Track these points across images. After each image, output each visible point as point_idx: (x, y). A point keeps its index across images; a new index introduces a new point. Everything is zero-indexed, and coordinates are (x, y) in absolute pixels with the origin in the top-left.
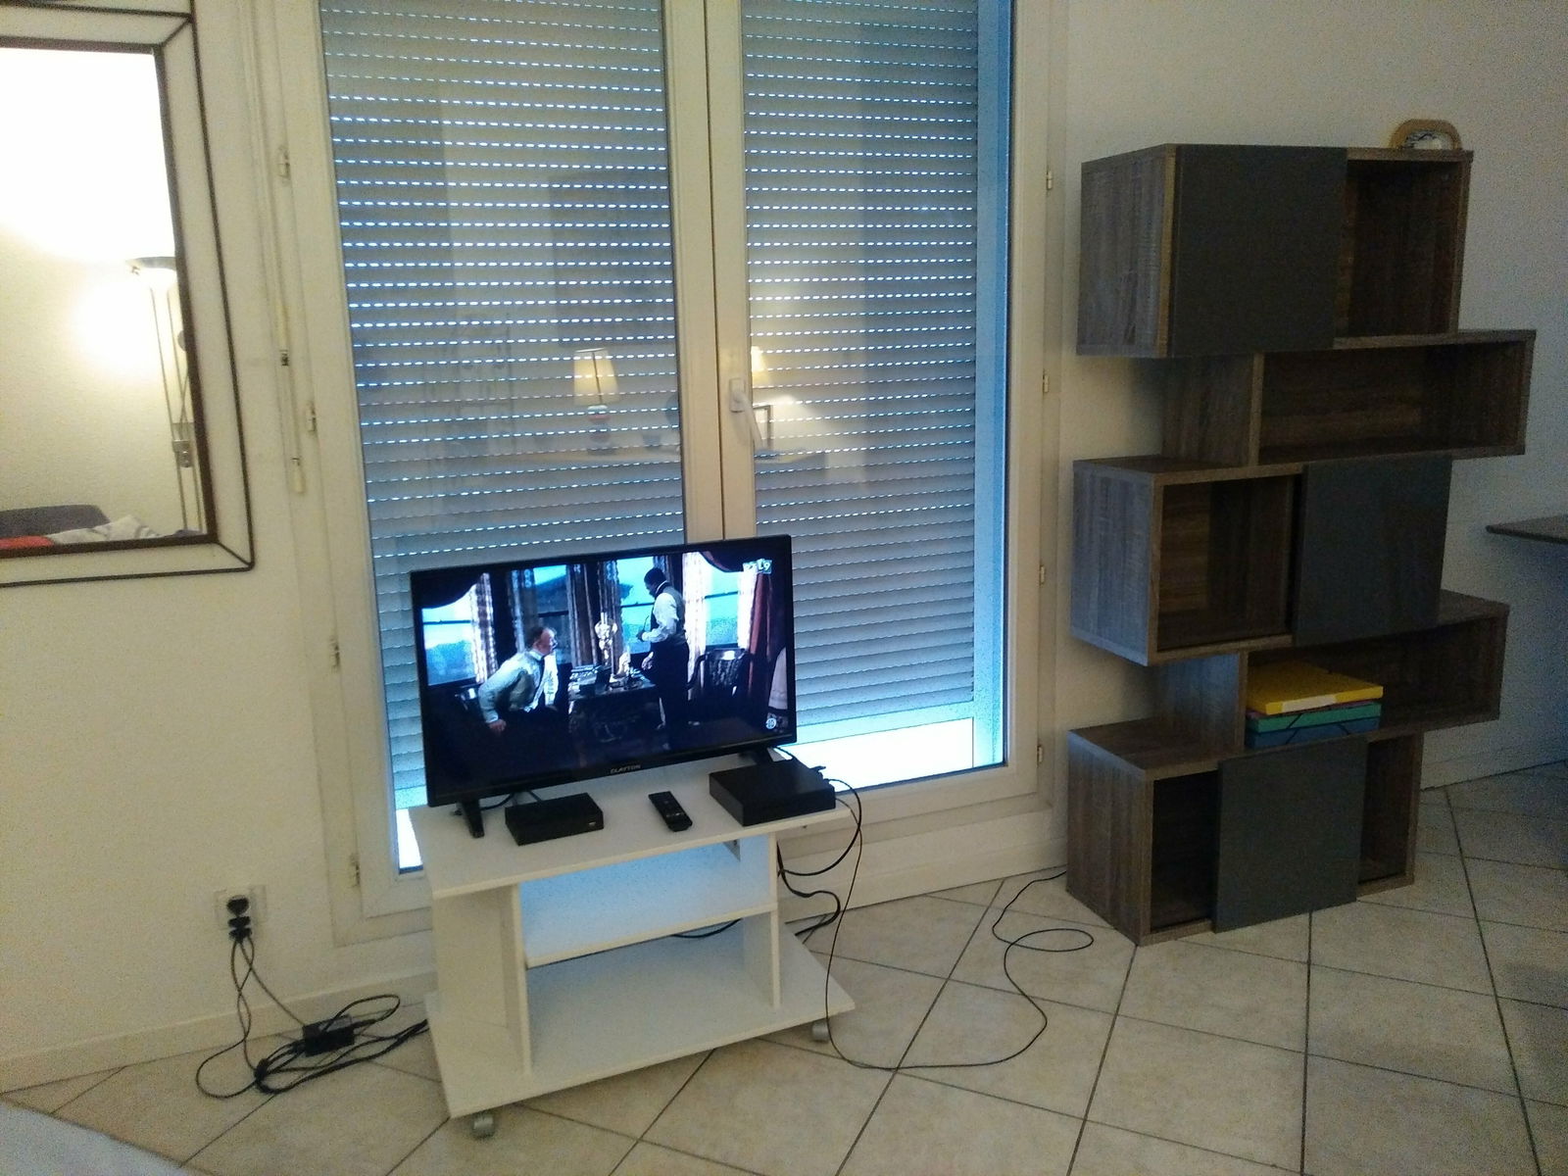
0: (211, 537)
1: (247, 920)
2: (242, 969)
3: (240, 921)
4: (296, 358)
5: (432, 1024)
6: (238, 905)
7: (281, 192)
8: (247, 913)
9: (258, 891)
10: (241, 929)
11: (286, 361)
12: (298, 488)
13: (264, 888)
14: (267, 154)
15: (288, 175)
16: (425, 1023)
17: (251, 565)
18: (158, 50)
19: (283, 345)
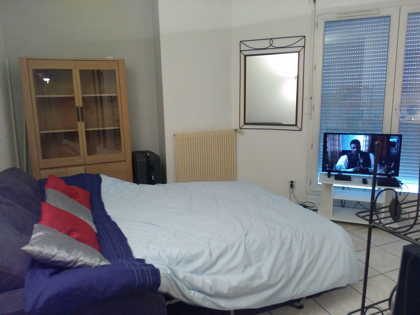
0: (296, 125)
1: (293, 185)
2: (291, 191)
3: (292, 185)
4: (313, 99)
5: (318, 210)
6: (292, 182)
7: (314, 72)
8: (293, 184)
9: (295, 181)
10: (292, 186)
11: (311, 98)
12: (310, 119)
13: (296, 181)
14: (313, 66)
15: (315, 69)
16: (317, 210)
17: (301, 130)
18: (299, 52)
19: (311, 96)
